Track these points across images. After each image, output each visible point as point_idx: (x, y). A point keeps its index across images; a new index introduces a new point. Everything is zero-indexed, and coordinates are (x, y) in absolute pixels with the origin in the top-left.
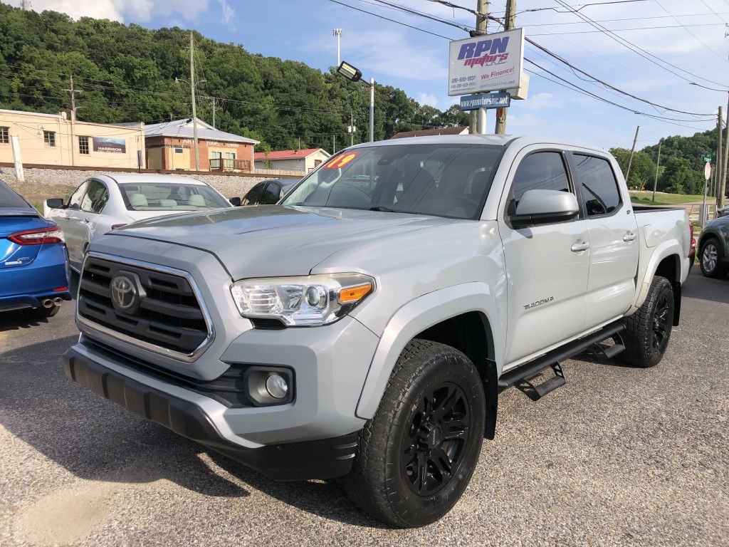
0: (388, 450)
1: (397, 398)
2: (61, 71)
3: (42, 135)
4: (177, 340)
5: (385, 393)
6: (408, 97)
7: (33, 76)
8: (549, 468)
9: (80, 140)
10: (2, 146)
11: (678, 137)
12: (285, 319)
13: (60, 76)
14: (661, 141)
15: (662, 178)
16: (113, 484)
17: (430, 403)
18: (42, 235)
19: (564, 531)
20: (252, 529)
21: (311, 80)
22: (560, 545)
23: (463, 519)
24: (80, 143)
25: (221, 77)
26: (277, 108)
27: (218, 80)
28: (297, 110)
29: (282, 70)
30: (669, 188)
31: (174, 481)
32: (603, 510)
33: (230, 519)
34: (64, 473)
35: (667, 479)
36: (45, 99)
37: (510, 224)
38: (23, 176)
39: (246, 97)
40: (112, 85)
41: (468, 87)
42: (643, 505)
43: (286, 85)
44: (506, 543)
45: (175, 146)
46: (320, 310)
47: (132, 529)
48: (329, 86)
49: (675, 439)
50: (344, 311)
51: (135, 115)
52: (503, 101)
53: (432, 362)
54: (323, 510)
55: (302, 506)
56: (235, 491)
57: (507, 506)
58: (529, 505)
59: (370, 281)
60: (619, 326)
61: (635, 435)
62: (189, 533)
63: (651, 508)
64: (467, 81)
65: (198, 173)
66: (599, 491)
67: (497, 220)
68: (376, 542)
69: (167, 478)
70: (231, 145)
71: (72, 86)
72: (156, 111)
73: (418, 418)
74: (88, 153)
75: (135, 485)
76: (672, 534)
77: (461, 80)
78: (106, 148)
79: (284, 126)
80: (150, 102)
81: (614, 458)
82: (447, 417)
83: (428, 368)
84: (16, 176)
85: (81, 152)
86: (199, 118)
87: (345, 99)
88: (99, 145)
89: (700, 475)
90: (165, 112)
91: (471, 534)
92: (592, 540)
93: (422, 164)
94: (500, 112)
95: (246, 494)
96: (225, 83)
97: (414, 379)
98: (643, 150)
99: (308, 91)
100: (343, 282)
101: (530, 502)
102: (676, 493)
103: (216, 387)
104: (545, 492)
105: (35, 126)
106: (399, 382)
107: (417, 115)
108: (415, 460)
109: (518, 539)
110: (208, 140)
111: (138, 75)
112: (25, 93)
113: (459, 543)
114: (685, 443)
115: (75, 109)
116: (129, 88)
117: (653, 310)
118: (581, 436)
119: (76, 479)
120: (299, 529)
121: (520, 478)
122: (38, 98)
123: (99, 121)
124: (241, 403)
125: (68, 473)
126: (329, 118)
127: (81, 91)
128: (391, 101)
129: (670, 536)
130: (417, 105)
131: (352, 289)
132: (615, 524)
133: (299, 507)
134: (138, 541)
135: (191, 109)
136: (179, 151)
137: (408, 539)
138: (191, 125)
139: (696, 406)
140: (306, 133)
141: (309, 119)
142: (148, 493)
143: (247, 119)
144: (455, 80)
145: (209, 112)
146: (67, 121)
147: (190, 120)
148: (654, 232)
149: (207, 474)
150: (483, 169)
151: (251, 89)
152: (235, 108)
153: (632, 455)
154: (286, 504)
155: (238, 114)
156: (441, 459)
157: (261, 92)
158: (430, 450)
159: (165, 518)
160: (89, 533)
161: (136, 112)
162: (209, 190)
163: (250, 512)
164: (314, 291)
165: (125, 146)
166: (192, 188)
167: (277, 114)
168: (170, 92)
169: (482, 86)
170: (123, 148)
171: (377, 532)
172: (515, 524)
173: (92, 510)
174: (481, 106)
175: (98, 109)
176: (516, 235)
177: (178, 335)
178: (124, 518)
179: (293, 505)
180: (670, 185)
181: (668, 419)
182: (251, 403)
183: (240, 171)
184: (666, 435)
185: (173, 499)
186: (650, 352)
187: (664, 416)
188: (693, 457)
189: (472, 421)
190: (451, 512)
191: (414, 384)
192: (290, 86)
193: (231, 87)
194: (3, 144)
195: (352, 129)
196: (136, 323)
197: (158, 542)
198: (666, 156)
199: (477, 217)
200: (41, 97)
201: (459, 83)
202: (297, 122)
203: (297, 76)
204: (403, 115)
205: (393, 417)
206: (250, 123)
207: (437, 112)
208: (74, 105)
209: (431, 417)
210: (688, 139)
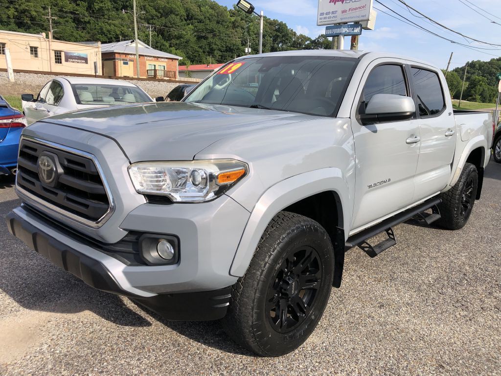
0: (256, 300)
1: (264, 260)
2: (43, 4)
3: (29, 50)
4: (86, 209)
5: (254, 255)
6: (288, 28)
7: (23, 7)
8: (381, 308)
9: (55, 53)
10: (1, 56)
11: (479, 61)
12: (173, 196)
13: (42, 7)
14: (467, 64)
15: (466, 91)
16: (49, 314)
17: (291, 262)
18: (10, 121)
19: (391, 361)
20: (150, 354)
21: (220, 14)
22: (388, 373)
23: (314, 349)
24: (55, 56)
25: (156, 11)
26: (195, 34)
27: (154, 12)
28: (210, 36)
29: (199, 6)
30: (470, 98)
31: (95, 313)
32: (422, 344)
33: (134, 345)
34: (13, 304)
35: (470, 320)
36: (32, 23)
37: (360, 121)
38: (13, 78)
39: (174, 26)
40: (78, 14)
41: (332, 19)
42: (452, 341)
43: (202, 17)
44: (346, 371)
45: (123, 60)
46: (201, 190)
47: (57, 352)
48: (233, 19)
49: (476, 287)
50: (221, 191)
51: (95, 37)
52: (357, 30)
53: (293, 231)
54: (206, 339)
55: (191, 336)
56: (142, 322)
57: (348, 339)
58: (365, 339)
59: (244, 166)
60: (437, 200)
61: (446, 283)
62: (101, 356)
63: (458, 343)
64: (331, 15)
65: (138, 79)
66: (419, 328)
67: (350, 118)
68: (245, 367)
69: (91, 310)
70: (163, 60)
71: (50, 14)
72: (110, 34)
73: (281, 274)
74: (61, 63)
75: (65, 315)
76: (474, 366)
77: (326, 14)
78: (74, 60)
79: (201, 47)
80: (106, 27)
81: (430, 301)
82: (304, 272)
83: (290, 236)
84: (8, 78)
85: (56, 63)
86: (140, 40)
87: (244, 29)
88: (69, 58)
89: (495, 317)
90: (117, 35)
91: (320, 363)
92: (413, 370)
93: (293, 72)
94: (354, 38)
95: (149, 324)
96: (159, 15)
97: (278, 244)
98: (454, 70)
99: (218, 22)
100: (221, 167)
101: (365, 336)
102: (477, 331)
103: (118, 248)
104: (377, 328)
105: (24, 43)
106: (266, 246)
107: (294, 41)
108: (278, 305)
109: (355, 368)
110: (146, 56)
111: (97, 7)
112: (18, 19)
113: (309, 370)
114: (483, 290)
115: (52, 31)
116: (91, 16)
117: (463, 188)
118: (405, 283)
119: (21, 308)
120: (186, 355)
121: (358, 316)
122: (27, 23)
123: (69, 41)
124: (137, 262)
125: (16, 304)
126: (232, 42)
127: (56, 18)
128: (276, 30)
129: (473, 367)
130: (295, 34)
131: (229, 173)
132: (430, 356)
133: (188, 337)
134: (61, 362)
135: (134, 33)
136: (126, 63)
137: (270, 366)
138: (134, 45)
139: (491, 261)
140: (216, 52)
141: (218, 43)
142: (74, 322)
143: (174, 41)
144: (322, 14)
145: (147, 36)
146: (46, 39)
147: (133, 41)
148: (468, 130)
149: (121, 307)
150: (340, 79)
151: (177, 20)
152: (165, 33)
153: (444, 299)
154: (178, 334)
155: (168, 38)
156: (298, 305)
157: (184, 22)
158: (290, 298)
159: (84, 344)
160: (24, 354)
161: (96, 34)
162: (139, 91)
163: (150, 339)
164: (196, 173)
165: (87, 59)
166: (127, 89)
167: (195, 38)
168: (120, 20)
169: (341, 19)
170: (85, 60)
171: (246, 359)
172: (353, 355)
173: (30, 335)
174: (340, 34)
175: (69, 32)
176: (364, 130)
177: (87, 206)
178: (53, 342)
179: (183, 335)
180: (471, 96)
181: (470, 270)
182: (145, 263)
183: (168, 79)
184: (469, 284)
185: (92, 327)
186: (458, 219)
187: (468, 268)
188: (489, 302)
189: (324, 275)
190: (305, 343)
191: (278, 248)
192: (205, 18)
193: (163, 18)
194: (2, 55)
195: (248, 50)
196: (56, 194)
197: (76, 364)
198: (469, 75)
199: (334, 114)
200: (29, 22)
201: (325, 16)
202: (209, 44)
203: (210, 10)
204: (285, 41)
205: (260, 275)
206: (176, 44)
207: (309, 39)
208: (51, 28)
209: (291, 272)
210: (486, 63)
